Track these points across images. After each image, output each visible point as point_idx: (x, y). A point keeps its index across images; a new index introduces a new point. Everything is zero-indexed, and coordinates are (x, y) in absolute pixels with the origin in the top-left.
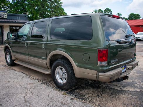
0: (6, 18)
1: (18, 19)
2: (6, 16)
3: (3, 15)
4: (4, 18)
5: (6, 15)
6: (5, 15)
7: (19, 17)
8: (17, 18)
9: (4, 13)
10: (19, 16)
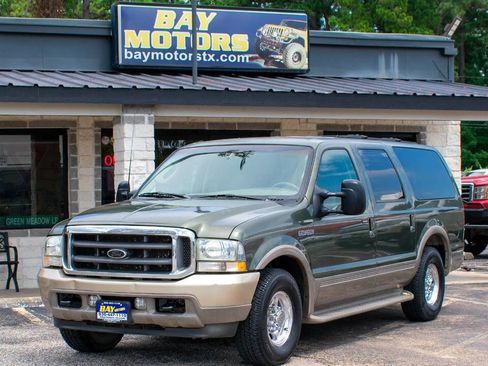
0: (304, 65)
1: (382, 74)
2: (304, 50)
3: (283, 47)
4: (292, 65)
5: (300, 41)
6: (297, 47)
7: (395, 60)
8: (375, 67)
9: (289, 32)
10: (389, 48)
